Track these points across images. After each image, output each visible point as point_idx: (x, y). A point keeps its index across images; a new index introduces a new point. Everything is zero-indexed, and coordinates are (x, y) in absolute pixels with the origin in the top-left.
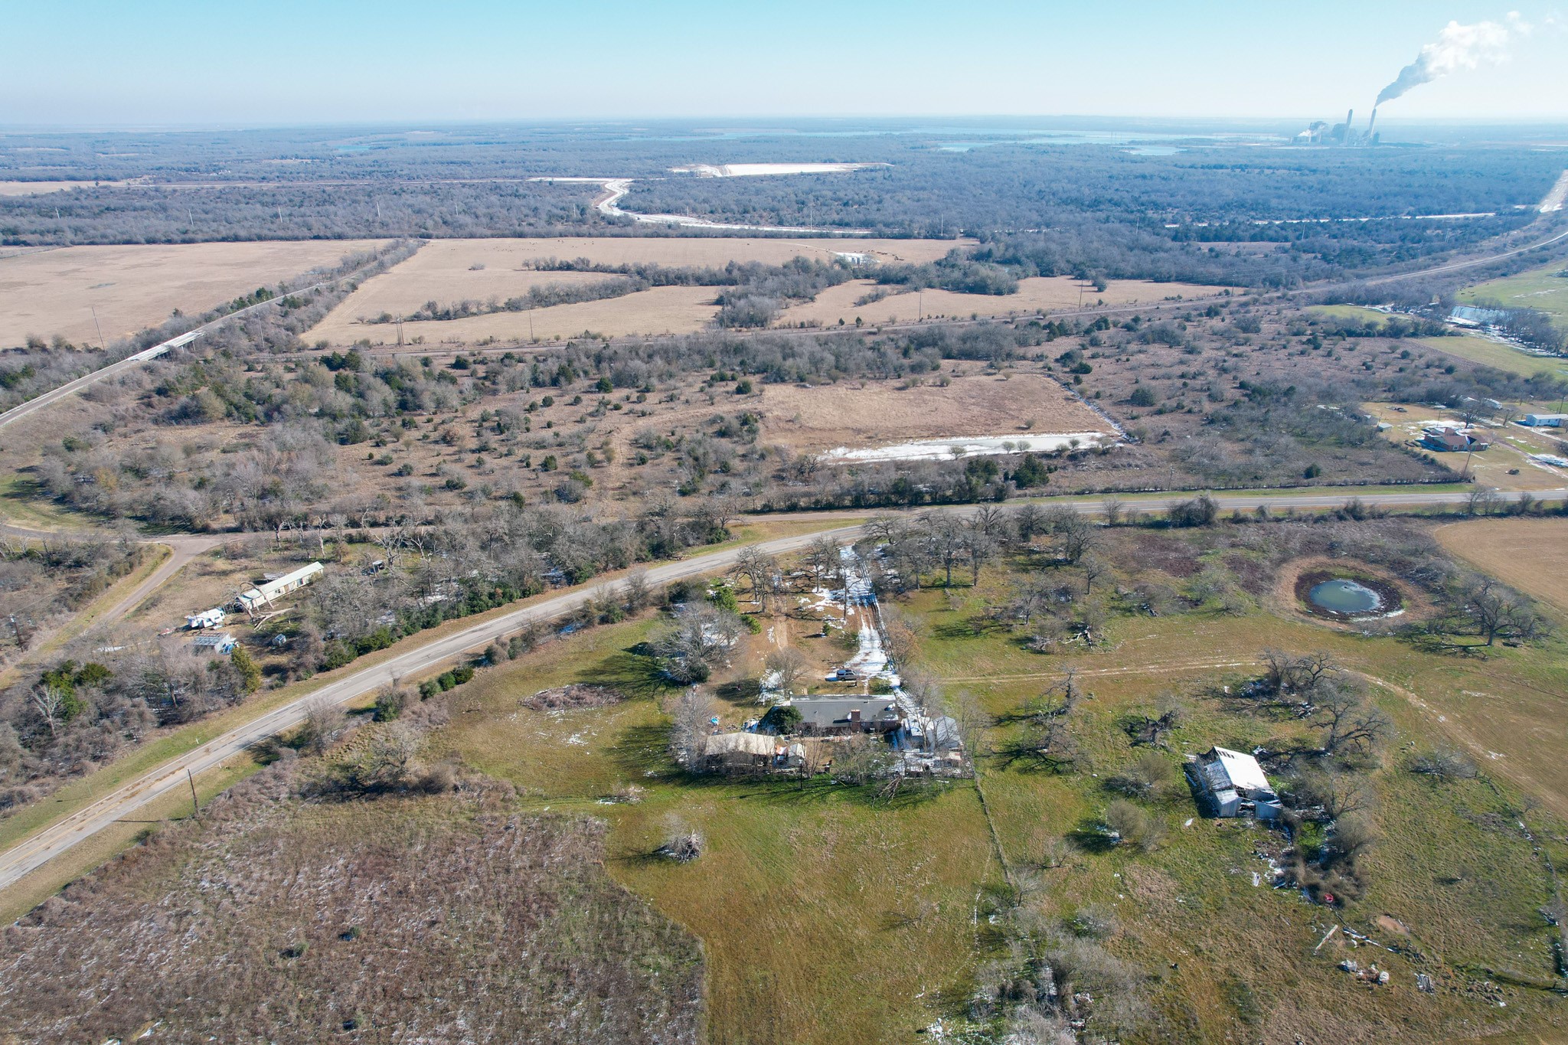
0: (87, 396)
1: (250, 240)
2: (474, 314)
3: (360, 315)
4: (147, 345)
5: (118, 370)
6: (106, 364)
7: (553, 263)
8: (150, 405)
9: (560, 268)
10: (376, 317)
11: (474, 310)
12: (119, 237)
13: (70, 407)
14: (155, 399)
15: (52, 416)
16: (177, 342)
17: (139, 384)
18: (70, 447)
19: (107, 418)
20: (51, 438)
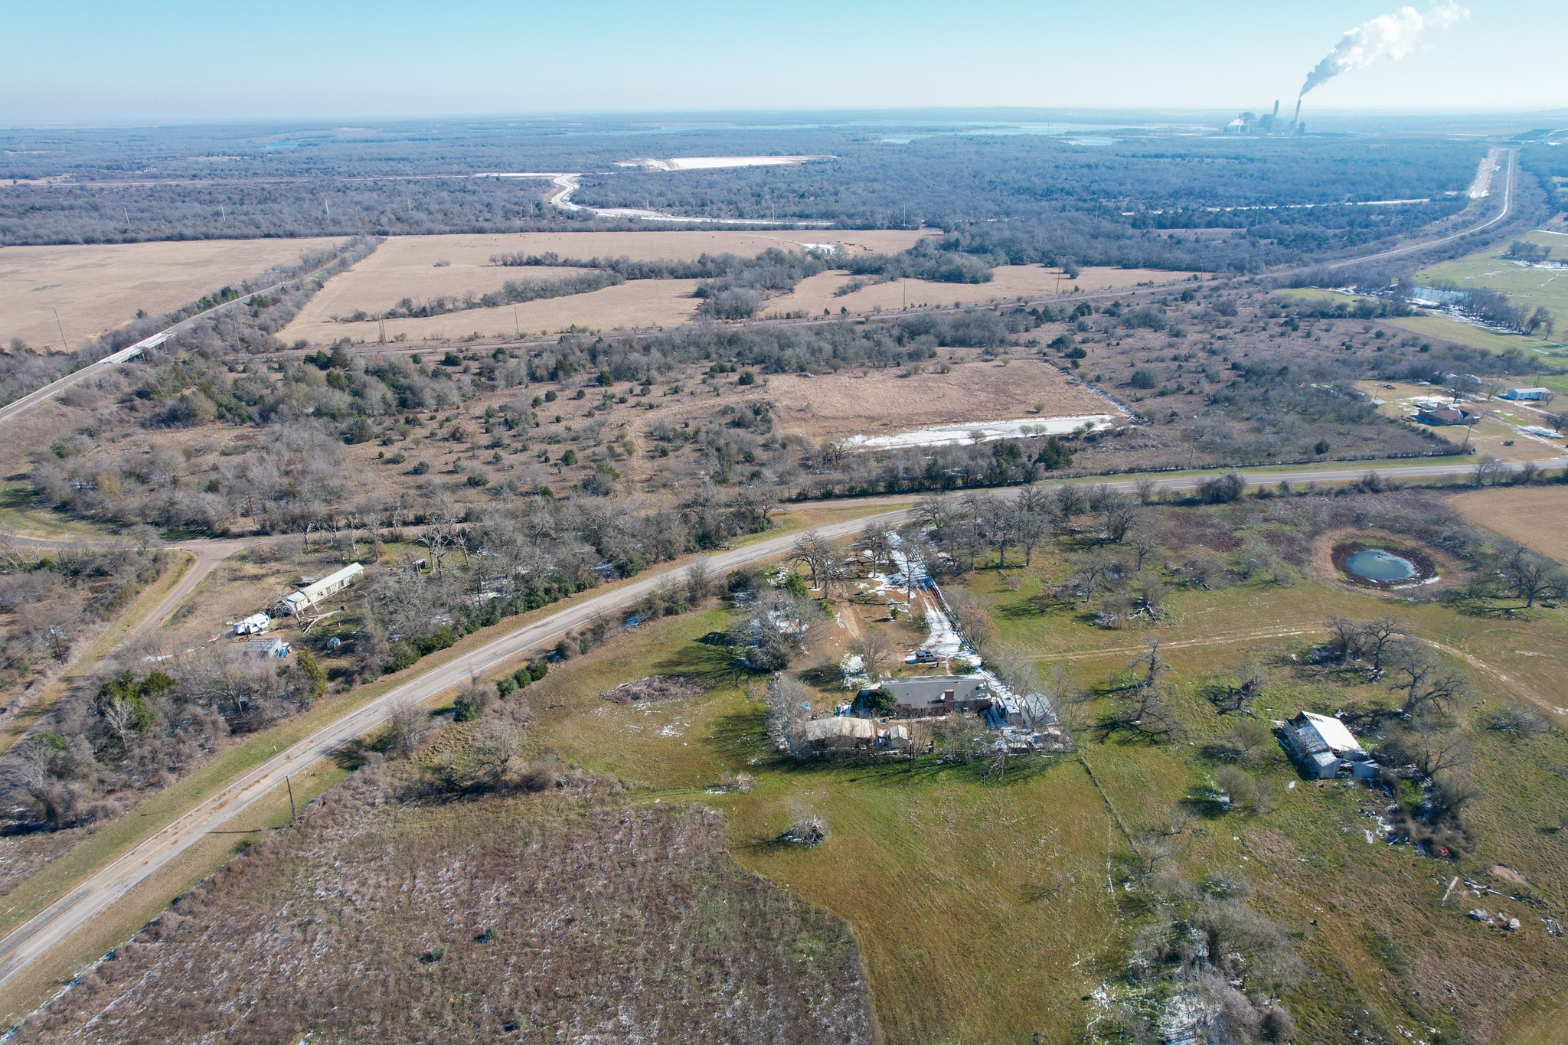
0: (65, 401)
1: (196, 238)
2: (450, 311)
3: (333, 314)
4: (117, 348)
5: (92, 372)
6: (78, 368)
7: (521, 258)
8: (133, 409)
9: (528, 263)
10: (351, 315)
11: (450, 306)
12: (54, 237)
13: (48, 412)
14: (138, 402)
15: (31, 422)
16: (150, 343)
17: (117, 386)
18: (61, 453)
19: (90, 422)
20: (33, 444)
